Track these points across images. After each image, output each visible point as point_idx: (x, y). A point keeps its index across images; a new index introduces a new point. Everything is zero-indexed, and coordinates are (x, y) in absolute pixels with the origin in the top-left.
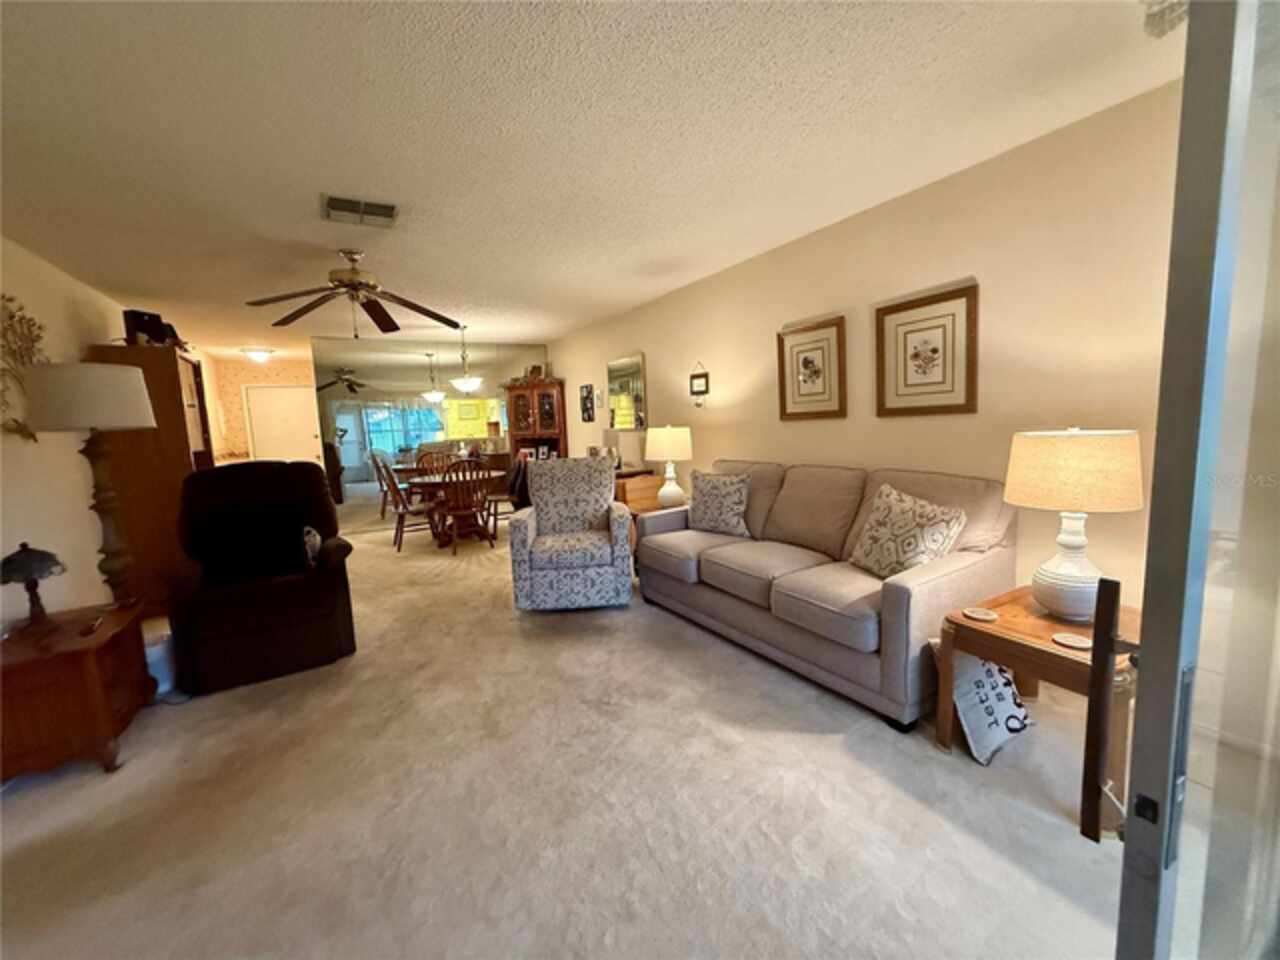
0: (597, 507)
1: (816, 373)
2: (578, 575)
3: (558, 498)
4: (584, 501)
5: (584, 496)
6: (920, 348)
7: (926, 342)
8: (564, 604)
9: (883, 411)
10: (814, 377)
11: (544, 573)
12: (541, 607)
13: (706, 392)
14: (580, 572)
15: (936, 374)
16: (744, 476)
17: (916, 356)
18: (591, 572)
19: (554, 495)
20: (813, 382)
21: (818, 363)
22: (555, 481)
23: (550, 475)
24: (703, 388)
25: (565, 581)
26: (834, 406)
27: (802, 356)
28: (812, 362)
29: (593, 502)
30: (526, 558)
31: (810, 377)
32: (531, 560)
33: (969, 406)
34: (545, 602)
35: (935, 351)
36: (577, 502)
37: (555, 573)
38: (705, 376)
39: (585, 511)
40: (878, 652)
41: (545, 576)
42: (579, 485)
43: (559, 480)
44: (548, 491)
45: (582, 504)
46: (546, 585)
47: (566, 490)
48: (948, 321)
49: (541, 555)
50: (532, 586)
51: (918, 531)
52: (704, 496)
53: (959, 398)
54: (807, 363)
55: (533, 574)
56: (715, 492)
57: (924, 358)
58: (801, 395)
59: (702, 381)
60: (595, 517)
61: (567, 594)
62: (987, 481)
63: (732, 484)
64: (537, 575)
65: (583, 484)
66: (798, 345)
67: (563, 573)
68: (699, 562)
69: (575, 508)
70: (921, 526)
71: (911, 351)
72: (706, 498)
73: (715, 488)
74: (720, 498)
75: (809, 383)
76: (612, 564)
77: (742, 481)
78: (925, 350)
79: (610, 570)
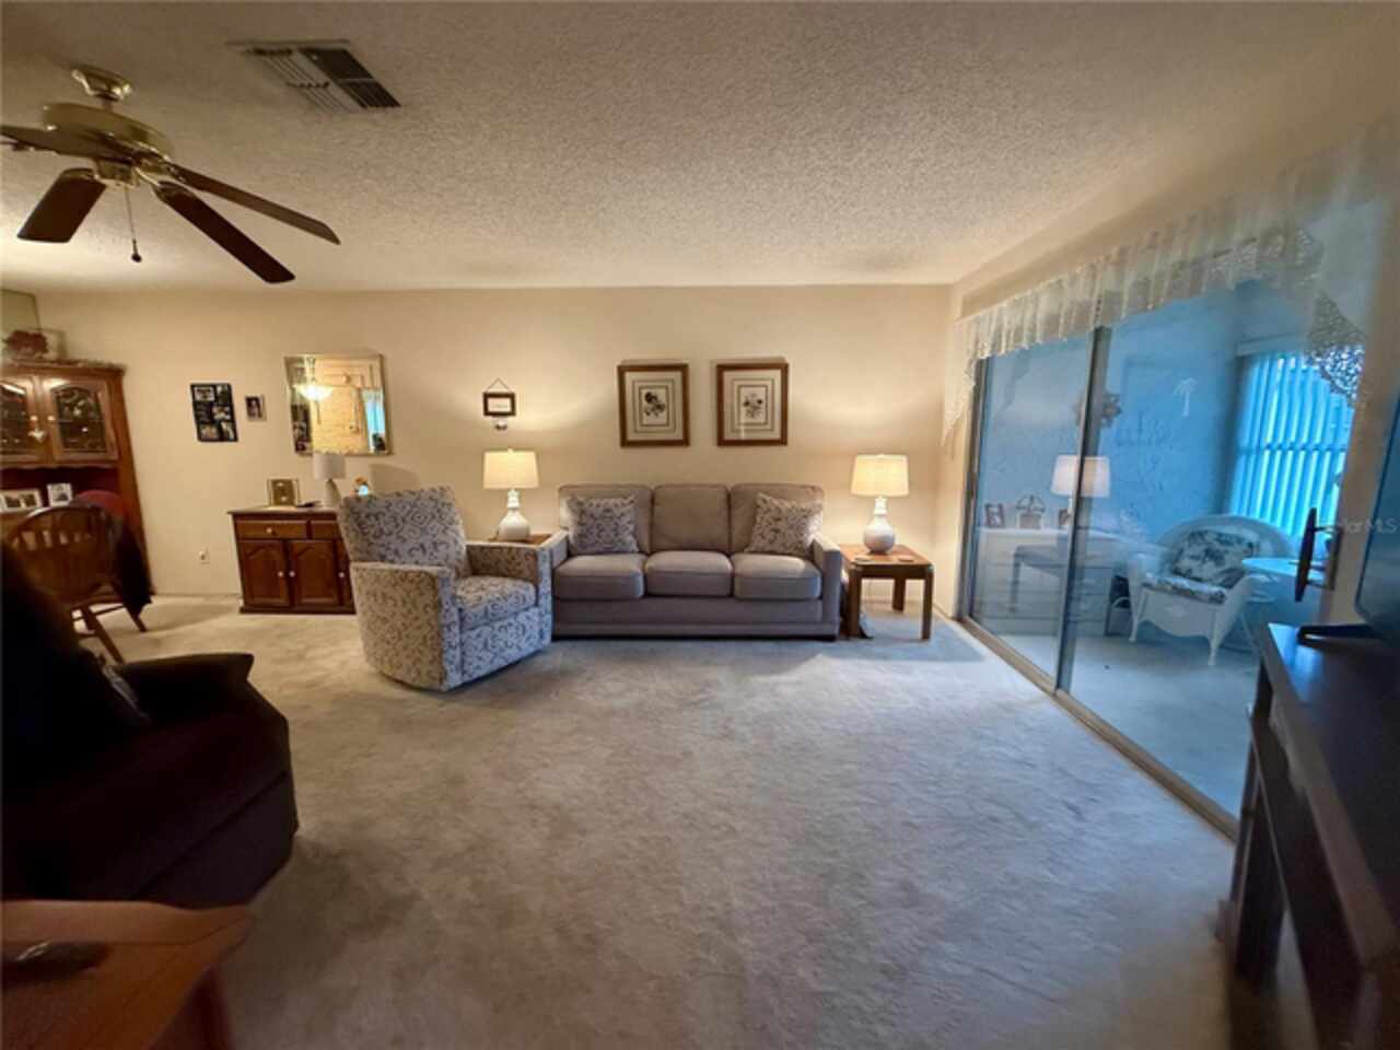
0: (458, 548)
1: (660, 407)
2: (510, 625)
3: (411, 543)
4: (442, 543)
5: (440, 537)
6: (750, 399)
7: (754, 395)
8: (500, 663)
9: (722, 442)
10: (657, 411)
11: (477, 631)
12: (475, 676)
13: (512, 413)
14: (512, 620)
15: (761, 418)
16: (631, 498)
17: (747, 404)
18: (522, 617)
19: (404, 541)
20: (657, 415)
21: (662, 397)
22: (399, 521)
23: (389, 514)
24: (508, 409)
25: (501, 635)
26: (678, 435)
27: (644, 392)
28: (655, 398)
29: (451, 543)
30: (456, 618)
31: (653, 410)
32: (462, 619)
33: (783, 441)
34: (478, 667)
35: (760, 402)
36: (435, 545)
37: (488, 629)
38: (511, 396)
39: (448, 556)
40: (821, 598)
41: (479, 636)
42: (431, 525)
43: (404, 520)
44: (394, 537)
45: (442, 548)
46: (480, 646)
47: (418, 531)
48: (769, 383)
49: (474, 610)
50: (463, 653)
51: (804, 520)
52: (596, 519)
53: (776, 435)
54: (649, 398)
55: (464, 637)
56: (608, 515)
57: (753, 406)
58: (643, 425)
59: (507, 402)
60: (459, 560)
61: (502, 650)
62: (813, 488)
63: (623, 505)
64: (469, 637)
65: (434, 523)
66: (640, 381)
67: (497, 625)
68: (645, 578)
69: (435, 554)
70: (805, 517)
71: (743, 400)
72: (599, 521)
73: (608, 510)
74: (616, 520)
75: (652, 414)
76: (536, 604)
77: (632, 502)
78: (754, 401)
79: (536, 610)
